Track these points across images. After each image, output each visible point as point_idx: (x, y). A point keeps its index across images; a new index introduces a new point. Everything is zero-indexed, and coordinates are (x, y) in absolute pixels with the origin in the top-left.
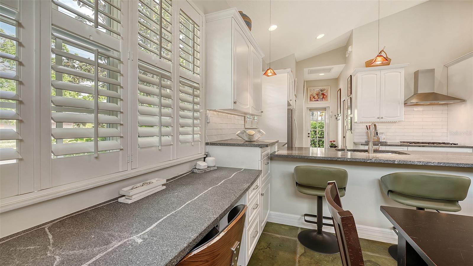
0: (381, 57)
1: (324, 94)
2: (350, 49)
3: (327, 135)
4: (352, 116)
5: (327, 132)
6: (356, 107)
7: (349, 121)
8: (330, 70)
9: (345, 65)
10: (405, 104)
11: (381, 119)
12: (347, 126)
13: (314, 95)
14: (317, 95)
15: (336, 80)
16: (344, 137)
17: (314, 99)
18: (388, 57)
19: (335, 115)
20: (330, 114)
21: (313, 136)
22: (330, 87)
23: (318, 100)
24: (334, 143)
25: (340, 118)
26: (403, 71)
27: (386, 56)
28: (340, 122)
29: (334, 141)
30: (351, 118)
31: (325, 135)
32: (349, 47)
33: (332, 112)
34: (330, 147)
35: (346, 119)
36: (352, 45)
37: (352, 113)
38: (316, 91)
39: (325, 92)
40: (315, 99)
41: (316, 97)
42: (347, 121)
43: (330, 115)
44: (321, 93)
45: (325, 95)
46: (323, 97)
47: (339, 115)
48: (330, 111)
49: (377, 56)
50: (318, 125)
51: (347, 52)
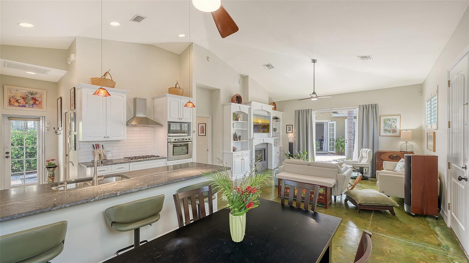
0: (104, 90)
1: (36, 99)
2: (72, 57)
3: (41, 152)
4: (76, 133)
5: (41, 150)
6: (81, 119)
7: (73, 138)
8: (45, 72)
9: (67, 71)
10: (127, 125)
11: (107, 138)
12: (70, 144)
13: (18, 98)
14: (23, 98)
15: (56, 85)
16: (67, 155)
17: (17, 104)
18: (113, 80)
19: (54, 128)
20: (46, 126)
21: (17, 152)
22: (45, 91)
23: (25, 106)
24: (53, 162)
25: (61, 131)
26: (125, 96)
27: (111, 78)
28: (61, 138)
29: (53, 160)
30: (75, 136)
31: (39, 151)
32: (72, 55)
33: (48, 124)
34: (46, 169)
35: (69, 136)
36: (75, 53)
37: (77, 130)
38: (22, 93)
39: (37, 96)
40: (19, 103)
41: (21, 101)
42: (70, 138)
43: (46, 128)
44: (30, 96)
45: (38, 100)
46: (35, 103)
47: (60, 129)
48: (46, 123)
49: (100, 88)
50: (26, 137)
51: (69, 58)
